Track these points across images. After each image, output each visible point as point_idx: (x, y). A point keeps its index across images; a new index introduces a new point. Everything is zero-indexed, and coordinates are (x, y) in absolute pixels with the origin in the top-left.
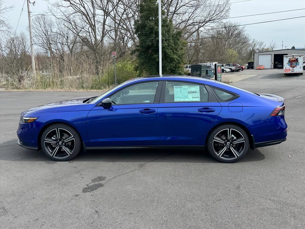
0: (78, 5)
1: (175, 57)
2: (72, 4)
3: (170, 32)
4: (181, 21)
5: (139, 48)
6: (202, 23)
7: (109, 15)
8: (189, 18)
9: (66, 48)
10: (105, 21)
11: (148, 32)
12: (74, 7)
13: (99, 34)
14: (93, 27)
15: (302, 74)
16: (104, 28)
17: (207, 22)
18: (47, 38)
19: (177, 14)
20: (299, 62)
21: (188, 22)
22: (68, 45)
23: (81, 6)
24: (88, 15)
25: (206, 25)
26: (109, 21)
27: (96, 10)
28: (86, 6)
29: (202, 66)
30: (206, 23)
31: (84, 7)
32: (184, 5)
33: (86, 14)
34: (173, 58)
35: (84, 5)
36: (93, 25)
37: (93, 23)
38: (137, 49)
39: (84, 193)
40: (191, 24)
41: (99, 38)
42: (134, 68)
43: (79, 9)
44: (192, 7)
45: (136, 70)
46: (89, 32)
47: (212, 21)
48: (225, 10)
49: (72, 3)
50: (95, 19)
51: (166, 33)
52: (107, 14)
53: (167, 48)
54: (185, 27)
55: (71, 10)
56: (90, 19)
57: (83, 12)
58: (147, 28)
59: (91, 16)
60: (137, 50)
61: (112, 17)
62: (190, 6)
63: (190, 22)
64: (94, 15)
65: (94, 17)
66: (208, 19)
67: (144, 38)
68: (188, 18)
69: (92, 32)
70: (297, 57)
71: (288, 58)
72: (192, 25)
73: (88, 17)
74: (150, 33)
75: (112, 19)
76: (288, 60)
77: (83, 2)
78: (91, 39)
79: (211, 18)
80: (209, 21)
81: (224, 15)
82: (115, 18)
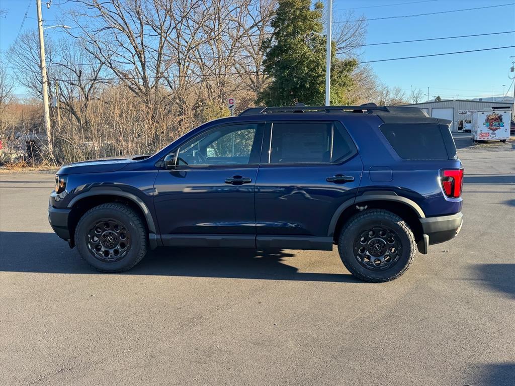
15: (504, 141)
20: (503, 120)
23: (118, 16)
70: (500, 114)
71: (487, 114)
76: (486, 117)
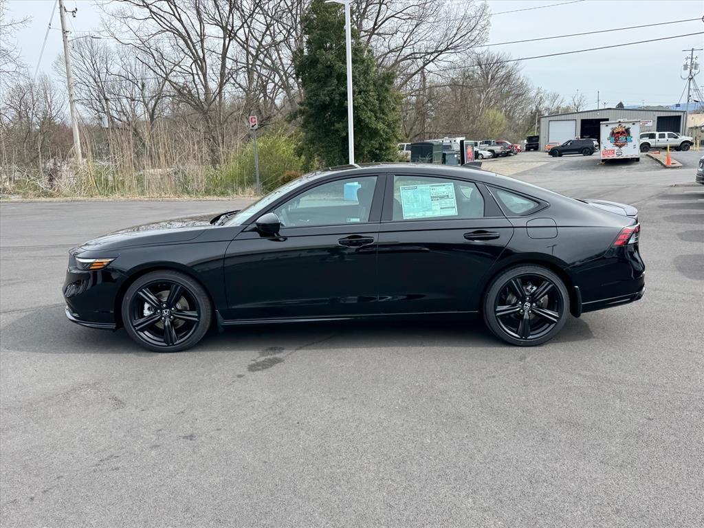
0: (167, 16)
1: (381, 126)
2: (154, 13)
3: (368, 74)
4: (388, 50)
5: (305, 109)
6: (432, 53)
7: (233, 38)
8: (405, 42)
9: (140, 109)
10: (225, 50)
11: (323, 75)
12: (158, 20)
13: (215, 78)
14: (200, 62)
15: (637, 160)
16: (223, 66)
17: (441, 52)
18: (99, 86)
19: (379, 34)
20: (632, 134)
21: (403, 52)
22: (144, 102)
23: (173, 17)
24: (189, 37)
25: (440, 57)
26: (234, 49)
27: (205, 25)
28: (184, 17)
29: (433, 145)
30: (439, 55)
31: (180, 21)
32: (393, 16)
33: (184, 34)
34: (376, 129)
35: (179, 15)
36: (200, 59)
37: (201, 55)
38: (300, 110)
39: (252, 373)
40: (408, 56)
41: (213, 86)
42: (295, 149)
43: (169, 25)
44: (410, 20)
45: (300, 155)
46: (193, 74)
47: (453, 51)
48: (479, 27)
49: (155, 11)
50: (205, 46)
51: (360, 75)
52: (230, 34)
53: (363, 109)
54: (397, 62)
55: (152, 25)
56: (194, 46)
57: (178, 31)
58: (319, 66)
59: (195, 38)
60: (301, 112)
61: (241, 42)
62: (405, 17)
63: (407, 51)
64: (202, 37)
65: (202, 41)
66: (443, 47)
67: (314, 86)
68: (403, 42)
69: (197, 74)
70: (627, 126)
71: (611, 126)
72: (410, 59)
73: (189, 42)
74: (327, 76)
75: (241, 45)
77: (179, 9)
78: (197, 89)
79: (451, 44)
80: (445, 50)
81: (478, 38)
82: (247, 44)
